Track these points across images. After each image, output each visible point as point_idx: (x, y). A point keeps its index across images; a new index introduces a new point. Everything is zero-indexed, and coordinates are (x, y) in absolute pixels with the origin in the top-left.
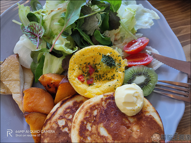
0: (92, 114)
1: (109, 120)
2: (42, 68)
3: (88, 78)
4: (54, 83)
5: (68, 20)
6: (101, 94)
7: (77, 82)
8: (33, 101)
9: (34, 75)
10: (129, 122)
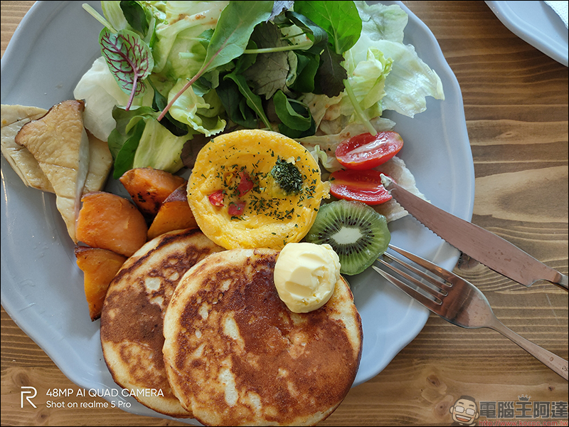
0: (218, 286)
1: (249, 308)
2: (134, 151)
3: (234, 200)
4: (155, 193)
5: (216, 52)
6: (250, 247)
7: (205, 207)
8: (100, 224)
9: (114, 159)
10: (291, 322)
